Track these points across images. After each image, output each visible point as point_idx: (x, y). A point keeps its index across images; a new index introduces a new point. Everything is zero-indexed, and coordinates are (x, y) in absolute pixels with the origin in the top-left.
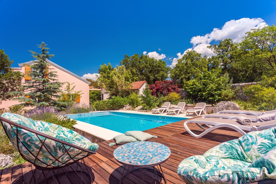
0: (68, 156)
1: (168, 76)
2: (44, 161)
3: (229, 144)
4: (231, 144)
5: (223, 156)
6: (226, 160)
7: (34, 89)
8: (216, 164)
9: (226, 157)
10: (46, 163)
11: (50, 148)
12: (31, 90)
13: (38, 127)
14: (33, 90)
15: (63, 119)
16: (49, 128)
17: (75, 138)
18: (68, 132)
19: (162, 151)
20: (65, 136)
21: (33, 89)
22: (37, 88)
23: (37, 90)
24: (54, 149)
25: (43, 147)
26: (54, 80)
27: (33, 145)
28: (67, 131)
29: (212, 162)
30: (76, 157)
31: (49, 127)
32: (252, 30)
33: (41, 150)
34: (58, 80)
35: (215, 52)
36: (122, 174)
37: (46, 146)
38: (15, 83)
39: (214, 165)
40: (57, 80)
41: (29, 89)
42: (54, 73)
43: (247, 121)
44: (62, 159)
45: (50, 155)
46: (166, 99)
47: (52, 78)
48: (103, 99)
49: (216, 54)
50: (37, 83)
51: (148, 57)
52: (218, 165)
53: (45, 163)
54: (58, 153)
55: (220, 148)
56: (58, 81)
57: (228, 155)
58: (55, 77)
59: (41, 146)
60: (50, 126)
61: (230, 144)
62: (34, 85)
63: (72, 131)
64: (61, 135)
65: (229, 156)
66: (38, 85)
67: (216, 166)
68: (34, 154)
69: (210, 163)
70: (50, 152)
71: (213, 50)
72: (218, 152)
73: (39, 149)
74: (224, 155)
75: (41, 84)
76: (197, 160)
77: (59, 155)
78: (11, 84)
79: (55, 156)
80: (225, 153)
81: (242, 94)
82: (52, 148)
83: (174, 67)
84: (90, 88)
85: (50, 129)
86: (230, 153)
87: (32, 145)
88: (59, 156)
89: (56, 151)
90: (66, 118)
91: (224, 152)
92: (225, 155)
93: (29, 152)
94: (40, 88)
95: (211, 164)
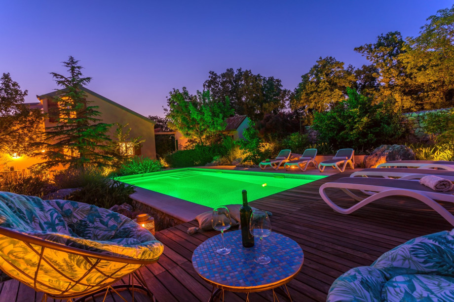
0: (99, 274)
1: (286, 104)
2: (54, 286)
3: (431, 241)
4: (437, 244)
5: (419, 269)
6: (428, 278)
7: (65, 136)
8: (408, 290)
9: (427, 270)
10: (58, 288)
11: (57, 264)
12: (60, 139)
13: (49, 213)
14: (63, 138)
15: (113, 185)
16: (72, 212)
17: (122, 228)
18: (109, 217)
19: (285, 252)
20: (103, 224)
21: (62, 136)
22: (69, 135)
23: (69, 138)
24: (67, 265)
25: (43, 262)
26: (95, 120)
27: (22, 260)
28: (107, 216)
29: (399, 285)
30: (116, 273)
31: (72, 210)
32: (440, 11)
33: (40, 267)
34: (102, 120)
35: (369, 58)
36: (212, 290)
37: (48, 260)
38: (33, 128)
39: (404, 291)
40: (99, 120)
41: (57, 137)
42: (94, 109)
43: (444, 184)
44: (88, 280)
45: (61, 275)
46: (283, 144)
47: (93, 117)
48: (177, 149)
49: (372, 60)
50: (68, 126)
51: (251, 73)
52: (415, 293)
53: (56, 288)
54: (76, 271)
55: (412, 251)
56: (101, 122)
57: (433, 267)
58: (96, 115)
59: (38, 262)
60: (75, 207)
61: (434, 243)
62: (64, 131)
63: (116, 214)
64: (95, 223)
65: (434, 270)
66: (69, 130)
67: (411, 295)
68: (30, 274)
69: (395, 287)
70: (60, 270)
71: (365, 55)
72: (409, 259)
73: (35, 267)
74: (422, 267)
75: (75, 127)
76: (367, 281)
77: (79, 275)
78: (28, 130)
79: (73, 276)
80: (425, 262)
81: (420, 131)
82: (62, 264)
83: (296, 89)
84: (155, 131)
85: (75, 214)
86: (437, 263)
87: (19, 260)
88: (81, 276)
89: (72, 269)
90: (117, 184)
91: (422, 260)
92: (426, 267)
93: (19, 272)
94: (74, 134)
95: (397, 289)
